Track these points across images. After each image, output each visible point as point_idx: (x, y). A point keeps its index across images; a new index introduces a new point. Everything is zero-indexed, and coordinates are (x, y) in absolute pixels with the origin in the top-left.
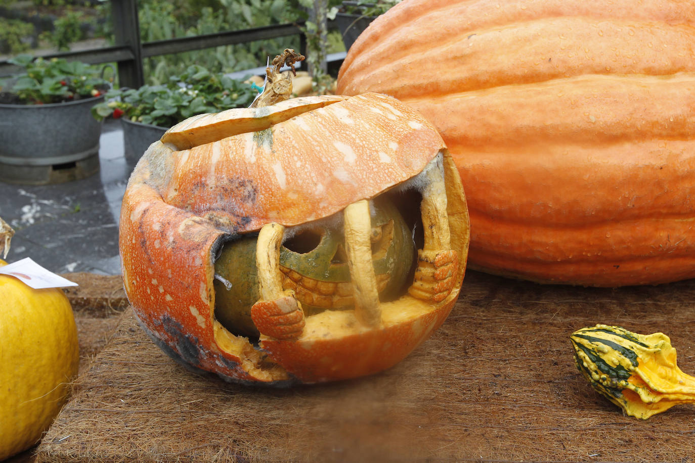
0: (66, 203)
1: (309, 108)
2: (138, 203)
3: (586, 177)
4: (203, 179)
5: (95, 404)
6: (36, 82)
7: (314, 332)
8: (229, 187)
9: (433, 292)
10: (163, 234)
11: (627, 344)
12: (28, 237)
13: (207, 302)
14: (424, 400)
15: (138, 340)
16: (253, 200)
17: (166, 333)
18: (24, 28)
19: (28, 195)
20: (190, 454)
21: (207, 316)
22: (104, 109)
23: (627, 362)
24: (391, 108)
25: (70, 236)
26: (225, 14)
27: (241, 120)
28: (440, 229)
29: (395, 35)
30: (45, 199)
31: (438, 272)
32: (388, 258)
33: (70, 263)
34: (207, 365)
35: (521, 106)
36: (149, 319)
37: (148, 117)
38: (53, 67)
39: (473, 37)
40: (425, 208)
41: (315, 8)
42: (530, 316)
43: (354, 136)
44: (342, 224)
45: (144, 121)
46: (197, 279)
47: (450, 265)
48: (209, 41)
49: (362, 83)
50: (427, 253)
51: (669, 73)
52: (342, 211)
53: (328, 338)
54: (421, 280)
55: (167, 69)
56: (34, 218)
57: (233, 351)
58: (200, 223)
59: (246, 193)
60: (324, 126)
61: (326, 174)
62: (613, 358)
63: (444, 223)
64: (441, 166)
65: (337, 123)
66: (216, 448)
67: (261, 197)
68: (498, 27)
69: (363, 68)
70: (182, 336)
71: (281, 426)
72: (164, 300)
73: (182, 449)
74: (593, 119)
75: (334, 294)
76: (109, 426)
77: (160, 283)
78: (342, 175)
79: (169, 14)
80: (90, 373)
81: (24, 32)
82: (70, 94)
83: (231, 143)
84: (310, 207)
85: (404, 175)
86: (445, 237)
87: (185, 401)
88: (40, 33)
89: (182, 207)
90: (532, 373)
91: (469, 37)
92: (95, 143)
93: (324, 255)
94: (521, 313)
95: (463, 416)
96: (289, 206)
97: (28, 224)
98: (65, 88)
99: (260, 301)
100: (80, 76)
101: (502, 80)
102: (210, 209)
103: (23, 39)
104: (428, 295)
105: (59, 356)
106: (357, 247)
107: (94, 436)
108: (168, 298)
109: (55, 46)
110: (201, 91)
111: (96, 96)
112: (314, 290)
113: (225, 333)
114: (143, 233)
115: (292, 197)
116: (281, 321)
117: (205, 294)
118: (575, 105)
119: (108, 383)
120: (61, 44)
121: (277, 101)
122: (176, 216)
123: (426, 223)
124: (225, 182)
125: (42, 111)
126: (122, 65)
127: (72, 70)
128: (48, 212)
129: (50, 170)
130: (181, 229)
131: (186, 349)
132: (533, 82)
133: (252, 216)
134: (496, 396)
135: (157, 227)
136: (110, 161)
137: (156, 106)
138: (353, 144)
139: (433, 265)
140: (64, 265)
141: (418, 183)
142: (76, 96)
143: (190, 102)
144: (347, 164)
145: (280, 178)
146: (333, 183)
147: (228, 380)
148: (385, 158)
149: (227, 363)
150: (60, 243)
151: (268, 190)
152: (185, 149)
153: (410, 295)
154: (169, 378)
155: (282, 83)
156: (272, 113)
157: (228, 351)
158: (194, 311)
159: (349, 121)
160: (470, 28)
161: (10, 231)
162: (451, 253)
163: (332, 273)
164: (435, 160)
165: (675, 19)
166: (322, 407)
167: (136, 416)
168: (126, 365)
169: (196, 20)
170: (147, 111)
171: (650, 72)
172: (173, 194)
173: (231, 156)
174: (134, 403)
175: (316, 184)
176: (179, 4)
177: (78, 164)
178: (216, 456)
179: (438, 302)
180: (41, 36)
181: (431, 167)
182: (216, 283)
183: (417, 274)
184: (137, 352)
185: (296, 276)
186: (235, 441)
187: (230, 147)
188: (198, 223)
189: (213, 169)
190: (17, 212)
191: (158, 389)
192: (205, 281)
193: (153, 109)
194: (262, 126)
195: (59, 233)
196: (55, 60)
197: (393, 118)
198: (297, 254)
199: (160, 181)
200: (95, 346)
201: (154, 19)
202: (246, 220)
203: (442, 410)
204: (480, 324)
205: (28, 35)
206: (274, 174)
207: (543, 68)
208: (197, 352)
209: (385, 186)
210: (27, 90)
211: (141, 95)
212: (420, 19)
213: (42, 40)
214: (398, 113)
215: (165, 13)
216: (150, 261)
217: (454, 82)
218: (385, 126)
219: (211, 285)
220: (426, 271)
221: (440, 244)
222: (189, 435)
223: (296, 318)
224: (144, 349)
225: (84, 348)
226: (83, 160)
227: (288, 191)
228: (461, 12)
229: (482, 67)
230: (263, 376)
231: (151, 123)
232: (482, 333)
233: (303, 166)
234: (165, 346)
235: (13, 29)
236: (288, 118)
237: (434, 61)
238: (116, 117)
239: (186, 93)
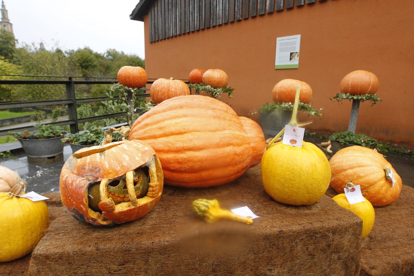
0: (52, 169)
1: (116, 145)
2: (65, 175)
3: (195, 159)
4: (84, 167)
5: (52, 237)
6: (42, 132)
7: (118, 209)
8: (92, 169)
9: (153, 194)
10: (72, 184)
11: (206, 204)
12: (38, 181)
13: (86, 203)
14: (153, 225)
15: (68, 214)
16: (99, 172)
17: (74, 213)
18: (42, 113)
19: (39, 167)
20: (81, 249)
21: (86, 207)
22: (64, 140)
23: (206, 209)
24: (140, 144)
25: (52, 180)
26: (106, 108)
27: (95, 150)
28: (154, 177)
29: (144, 122)
30: (44, 168)
31: (154, 189)
32: (140, 186)
33: (52, 189)
34: (87, 221)
35: (177, 141)
36: (69, 209)
37: (78, 142)
38: (48, 127)
39: (164, 123)
40: (150, 171)
41: (130, 108)
42: (185, 197)
43: (128, 153)
44: (125, 178)
45: (76, 143)
46: (82, 197)
47: (158, 187)
48: (99, 118)
49: (135, 135)
50: (151, 184)
51: (215, 131)
52: (125, 174)
53: (122, 211)
54: (150, 191)
55: (88, 124)
56: (41, 175)
57: (95, 217)
58: (84, 180)
59: (97, 171)
60: (120, 150)
61: (120, 164)
62: (203, 208)
63: (155, 175)
64: (154, 159)
65: (123, 149)
66: (90, 246)
67: (101, 172)
68: (171, 120)
69: (135, 131)
70: (79, 213)
71: (110, 237)
72: (73, 203)
73: (79, 248)
74: (196, 144)
75: (124, 197)
76: (56, 243)
77: (71, 198)
78: (125, 164)
79: (89, 108)
80: (51, 227)
81: (42, 114)
82: (54, 135)
83: (93, 156)
84: (116, 173)
85: (143, 163)
86: (156, 179)
87: (81, 232)
88: (47, 114)
89: (78, 175)
90: (183, 214)
91: (163, 122)
92: (62, 150)
93: (121, 187)
94: (182, 197)
95: (164, 228)
96: (110, 173)
97: (39, 177)
98: (52, 134)
99: (101, 202)
100: (57, 130)
101: (172, 134)
102: (86, 176)
103: (41, 116)
104: (152, 195)
105: (42, 221)
106: (129, 184)
107: (51, 247)
108: (74, 203)
109: (52, 118)
110: (95, 134)
111: (62, 136)
112: (118, 197)
113: (92, 211)
114: (66, 184)
115: (111, 171)
116: (108, 207)
117: (85, 201)
118: (191, 140)
119: (57, 229)
120: (54, 117)
121: (108, 143)
122: (76, 178)
123: (150, 175)
124: (91, 167)
125: (44, 141)
126: (71, 125)
127: (54, 128)
128: (45, 172)
129: (47, 159)
130: (78, 182)
131: (80, 217)
132: (180, 134)
133: (99, 177)
134: (173, 222)
135: (70, 182)
136: (67, 155)
137: (80, 139)
138: (128, 155)
139: (152, 187)
140: (50, 189)
141: (147, 165)
142: (55, 136)
143: (91, 137)
144: (126, 161)
145: (107, 166)
146: (122, 166)
147: (94, 225)
148: (137, 158)
149: (93, 220)
150: (49, 182)
151: (103, 169)
152: (80, 158)
153: (147, 196)
154: (77, 226)
155: (109, 138)
156: (105, 147)
157: (93, 217)
158: (82, 206)
159: (127, 148)
160: (164, 120)
161: (26, 184)
162: (158, 183)
163: (123, 192)
164: (152, 158)
165: (216, 117)
166: (123, 230)
167: (65, 239)
168: (63, 223)
169: (98, 110)
170: (78, 141)
171: (210, 131)
172: (76, 171)
173: (93, 160)
174: (64, 235)
175: (117, 167)
176: (93, 105)
177: (56, 157)
178: (90, 249)
179: (155, 197)
180: (48, 115)
181: (151, 160)
182: (89, 197)
183: (149, 190)
184: (67, 219)
185: (113, 193)
186: (96, 243)
187: (92, 158)
188: (83, 180)
189: (87, 164)
190: (35, 173)
191: (73, 229)
192: (85, 197)
193: (79, 140)
194: (102, 151)
195: (49, 179)
196: (49, 125)
197: (140, 147)
198: (113, 187)
199: (72, 168)
200: (57, 216)
201: (84, 110)
202: (97, 178)
203: (157, 227)
204: (171, 201)
205: (43, 115)
206: (105, 165)
207: (183, 131)
208: (84, 218)
209: (137, 166)
210: (39, 135)
211: (76, 136)
212: (151, 117)
213: (48, 116)
214: (142, 145)
215: (88, 108)
216: (68, 192)
217: (160, 135)
218: (138, 149)
219: (87, 198)
220: (151, 189)
221: (154, 181)
222: (82, 243)
223: (112, 206)
224: (69, 217)
225: (53, 217)
226: (58, 155)
227: (109, 169)
228: (162, 116)
229: (167, 131)
230: (105, 223)
231: (79, 144)
232: (171, 203)
233: (114, 162)
234: (74, 216)
235: (38, 113)
236: (109, 148)
237: (154, 129)
238: (68, 142)
239: (90, 135)
